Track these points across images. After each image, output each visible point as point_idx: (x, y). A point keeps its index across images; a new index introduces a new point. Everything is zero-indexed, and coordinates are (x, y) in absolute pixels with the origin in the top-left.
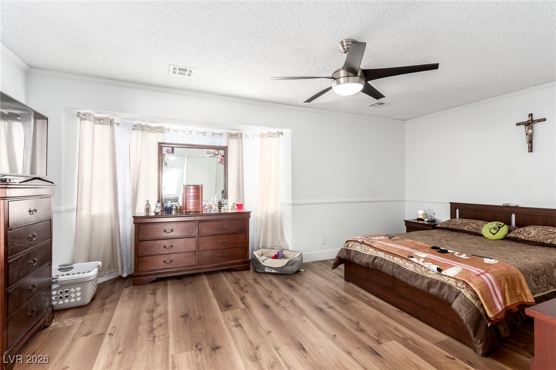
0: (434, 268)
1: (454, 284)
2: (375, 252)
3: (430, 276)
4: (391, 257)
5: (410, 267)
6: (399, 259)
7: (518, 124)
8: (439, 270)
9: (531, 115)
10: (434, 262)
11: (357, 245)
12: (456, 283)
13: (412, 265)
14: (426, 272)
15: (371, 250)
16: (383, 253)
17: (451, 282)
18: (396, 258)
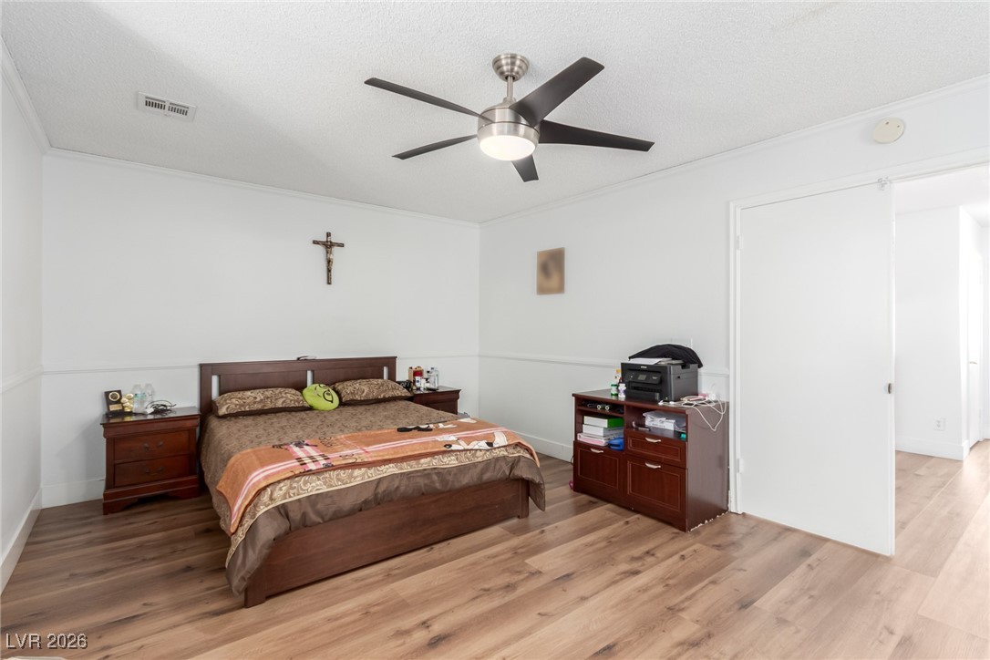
0: (483, 445)
1: (506, 453)
2: (372, 471)
3: (480, 459)
4: (413, 463)
5: (450, 462)
6: (429, 459)
7: (315, 242)
8: (490, 444)
9: (328, 235)
10: (478, 439)
11: (305, 483)
12: (506, 450)
13: (453, 458)
14: (474, 456)
15: (357, 472)
16: (391, 465)
17: (502, 453)
18: (423, 461)
